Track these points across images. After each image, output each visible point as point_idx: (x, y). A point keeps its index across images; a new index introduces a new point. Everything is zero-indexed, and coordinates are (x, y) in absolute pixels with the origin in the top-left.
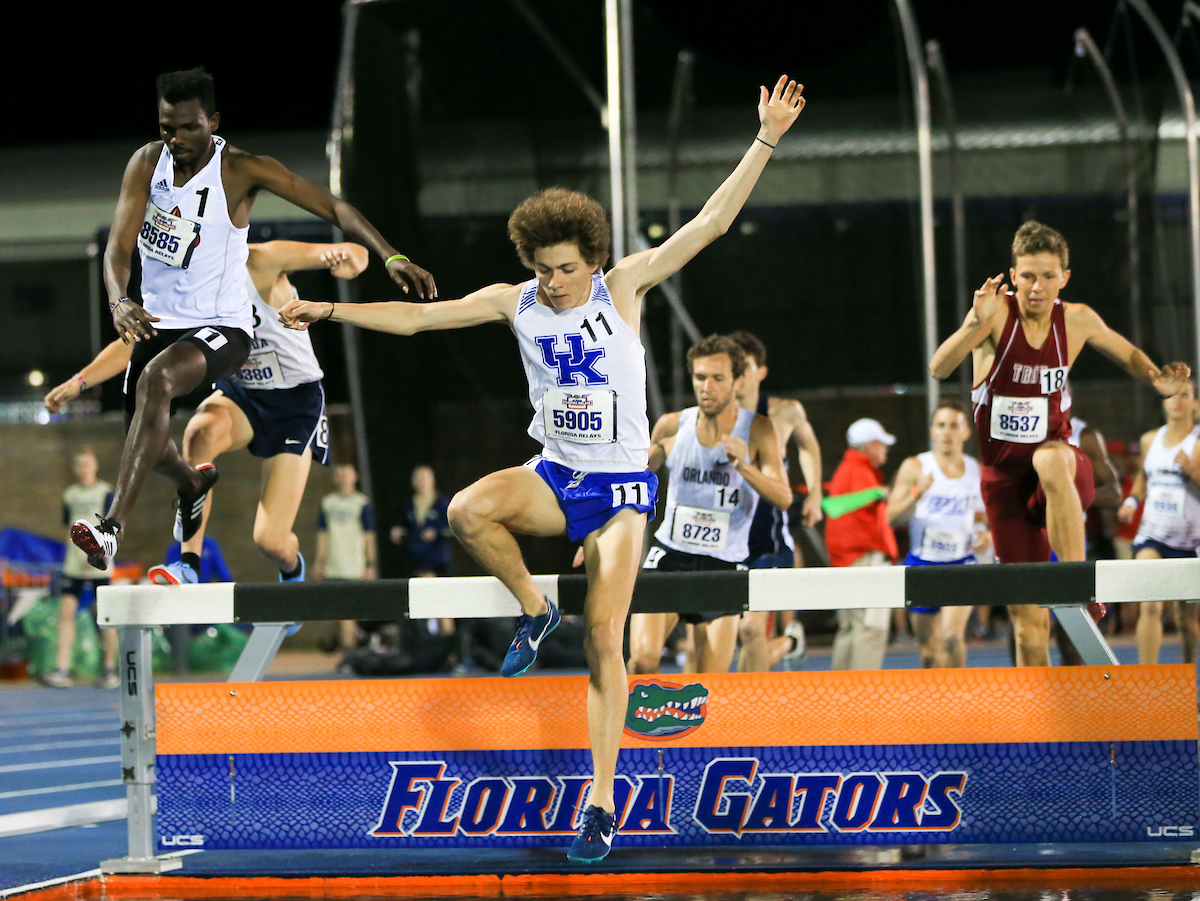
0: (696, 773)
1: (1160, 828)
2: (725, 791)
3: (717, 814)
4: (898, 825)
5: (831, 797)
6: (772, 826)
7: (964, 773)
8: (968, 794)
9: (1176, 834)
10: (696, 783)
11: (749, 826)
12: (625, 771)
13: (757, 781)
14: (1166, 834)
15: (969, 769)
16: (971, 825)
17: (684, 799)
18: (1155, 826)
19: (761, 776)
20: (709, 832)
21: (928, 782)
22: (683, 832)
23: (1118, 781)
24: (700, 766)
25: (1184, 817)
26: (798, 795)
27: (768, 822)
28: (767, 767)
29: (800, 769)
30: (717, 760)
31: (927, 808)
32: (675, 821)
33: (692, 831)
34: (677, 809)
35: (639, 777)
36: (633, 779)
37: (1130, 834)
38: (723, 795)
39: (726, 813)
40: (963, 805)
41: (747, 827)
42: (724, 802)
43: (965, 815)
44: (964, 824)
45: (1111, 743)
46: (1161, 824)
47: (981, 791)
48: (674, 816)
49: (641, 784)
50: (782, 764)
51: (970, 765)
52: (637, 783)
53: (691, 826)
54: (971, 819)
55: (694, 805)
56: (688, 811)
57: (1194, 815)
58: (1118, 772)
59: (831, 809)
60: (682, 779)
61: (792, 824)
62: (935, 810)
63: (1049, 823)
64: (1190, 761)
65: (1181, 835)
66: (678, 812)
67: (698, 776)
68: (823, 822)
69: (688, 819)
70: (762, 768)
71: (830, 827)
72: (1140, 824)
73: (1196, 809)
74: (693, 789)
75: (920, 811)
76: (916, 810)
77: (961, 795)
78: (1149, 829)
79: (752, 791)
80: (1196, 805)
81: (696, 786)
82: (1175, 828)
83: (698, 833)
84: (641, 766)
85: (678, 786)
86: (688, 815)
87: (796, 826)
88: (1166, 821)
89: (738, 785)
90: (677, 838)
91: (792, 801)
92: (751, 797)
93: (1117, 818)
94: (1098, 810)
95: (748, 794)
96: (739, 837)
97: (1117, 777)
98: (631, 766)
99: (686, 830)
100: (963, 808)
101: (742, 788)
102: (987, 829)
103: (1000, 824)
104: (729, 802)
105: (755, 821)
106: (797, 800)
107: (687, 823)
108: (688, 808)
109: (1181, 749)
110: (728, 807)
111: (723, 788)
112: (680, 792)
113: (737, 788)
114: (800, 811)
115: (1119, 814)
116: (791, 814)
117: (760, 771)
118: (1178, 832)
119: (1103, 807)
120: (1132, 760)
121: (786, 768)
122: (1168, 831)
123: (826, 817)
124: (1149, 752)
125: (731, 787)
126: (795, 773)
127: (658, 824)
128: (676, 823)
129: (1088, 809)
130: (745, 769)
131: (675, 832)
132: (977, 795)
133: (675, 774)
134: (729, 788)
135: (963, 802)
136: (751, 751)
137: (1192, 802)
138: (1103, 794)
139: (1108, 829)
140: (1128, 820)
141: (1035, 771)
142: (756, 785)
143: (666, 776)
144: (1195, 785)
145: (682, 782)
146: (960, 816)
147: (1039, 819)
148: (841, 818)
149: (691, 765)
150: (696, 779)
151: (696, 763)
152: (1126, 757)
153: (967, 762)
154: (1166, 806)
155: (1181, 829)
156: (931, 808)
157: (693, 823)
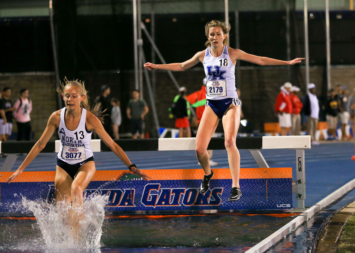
0: (142, 188)
1: (281, 205)
2: (150, 194)
3: (148, 200)
4: (203, 204)
5: (182, 195)
6: (164, 204)
7: (222, 188)
8: (223, 194)
9: (285, 207)
10: (142, 191)
11: (158, 204)
12: (120, 188)
13: (160, 191)
14: (282, 207)
15: (224, 187)
16: (224, 204)
17: (138, 196)
18: (279, 204)
19: (161, 189)
20: (146, 206)
21: (211, 191)
22: (138, 206)
23: (268, 190)
24: (143, 186)
25: (288, 202)
26: (172, 195)
27: (163, 203)
28: (163, 186)
29: (173, 187)
30: (148, 184)
31: (211, 199)
32: (135, 203)
33: (141, 206)
34: (136, 199)
35: (124, 189)
36: (123, 190)
37: (272, 206)
38: (150, 195)
39: (151, 200)
40: (222, 198)
41: (157, 205)
42: (150, 197)
43: (223, 201)
44: (222, 204)
45: (266, 179)
46: (281, 204)
47: (227, 194)
48: (135, 201)
49: (125, 191)
50: (168, 185)
51: (224, 186)
52: (124, 191)
53: (140, 204)
54: (224, 202)
55: (141, 198)
56: (139, 200)
57: (291, 201)
58: (268, 188)
59: (182, 199)
60: (137, 190)
61: (170, 204)
62: (214, 199)
63: (247, 203)
64: (290, 185)
65: (287, 207)
66: (136, 200)
67: (142, 189)
68: (180, 203)
69: (139, 202)
70: (161, 186)
71: (182, 205)
72: (275, 204)
73: (291, 199)
74: (141, 193)
75: (209, 200)
76: (208, 199)
77: (221, 195)
78: (277, 205)
79: (158, 194)
80: (291, 198)
81: (142, 192)
82: (285, 205)
83: (142, 206)
84: (125, 186)
85: (136, 192)
86: (139, 201)
87: (172, 204)
88: (283, 203)
89: (154, 192)
90: (136, 208)
91: (171, 197)
92: (158, 195)
93: (268, 202)
94: (262, 199)
95: (157, 194)
96: (155, 208)
97: (268, 189)
98: (122, 186)
99: (139, 206)
100: (222, 199)
101: (155, 193)
102: (229, 205)
103: (233, 204)
104: (152, 197)
105: (160, 203)
106: (172, 196)
107: (139, 203)
108: (139, 199)
109: (287, 181)
110: (151, 199)
111: (150, 193)
112: (137, 194)
113: (154, 193)
114: (173, 200)
115: (268, 201)
116: (170, 201)
117: (161, 188)
118: (286, 206)
119: (264, 198)
120: (272, 184)
121: (169, 187)
122: (283, 206)
123: (181, 201)
124: (278, 182)
125: (152, 192)
126: (172, 188)
127: (130, 204)
128: (136, 203)
129: (259, 199)
130: (156, 187)
131: (135, 206)
132: (226, 195)
133: (135, 189)
134: (152, 193)
135: (222, 197)
136: (158, 181)
137: (290, 197)
138: (264, 194)
139: (265, 205)
140: (271, 202)
141: (243, 187)
142: (160, 192)
143: (132, 189)
144: (291, 192)
145: (138, 191)
146: (221, 201)
147: (245, 202)
148: (185, 202)
149: (140, 186)
150: (142, 190)
151: (142, 185)
152: (271, 183)
153: (223, 185)
154: (282, 198)
155: (287, 205)
156: (213, 199)
157: (141, 203)
